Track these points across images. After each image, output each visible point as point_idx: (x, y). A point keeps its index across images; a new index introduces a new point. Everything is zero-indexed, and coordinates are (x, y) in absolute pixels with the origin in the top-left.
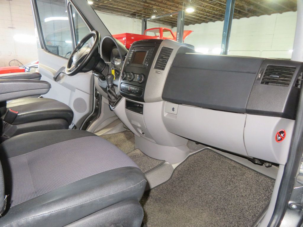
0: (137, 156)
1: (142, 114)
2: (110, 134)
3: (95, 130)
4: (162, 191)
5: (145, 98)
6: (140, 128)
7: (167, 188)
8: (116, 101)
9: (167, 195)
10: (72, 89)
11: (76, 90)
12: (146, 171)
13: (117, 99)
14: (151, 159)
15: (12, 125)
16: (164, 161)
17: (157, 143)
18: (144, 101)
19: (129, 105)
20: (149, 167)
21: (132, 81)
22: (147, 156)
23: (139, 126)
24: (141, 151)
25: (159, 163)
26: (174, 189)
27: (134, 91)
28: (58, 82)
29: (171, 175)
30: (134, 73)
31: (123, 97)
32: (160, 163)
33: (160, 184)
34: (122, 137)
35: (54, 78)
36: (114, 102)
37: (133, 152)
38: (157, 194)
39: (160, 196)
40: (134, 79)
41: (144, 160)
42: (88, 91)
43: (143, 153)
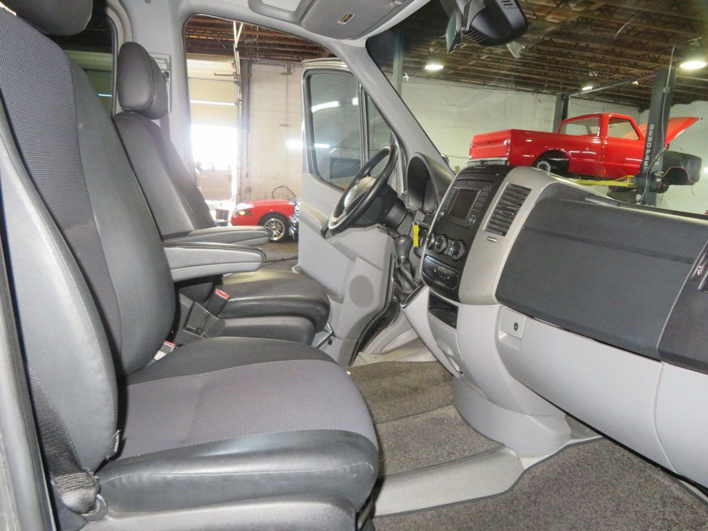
0: (446, 422)
1: (455, 327)
3: (383, 348)
4: (481, 513)
5: (461, 294)
6: (453, 358)
7: (495, 510)
8: (411, 292)
9: (489, 525)
10: (352, 256)
11: (358, 259)
12: (453, 458)
13: (413, 287)
14: (475, 434)
15: (217, 319)
16: (502, 445)
17: (489, 399)
18: (457, 300)
19: (434, 304)
20: (464, 451)
21: (442, 253)
22: (469, 425)
23: (450, 352)
24: (459, 413)
25: (489, 448)
26: (511, 517)
27: (445, 275)
28: (329, 240)
29: (513, 483)
30: (448, 236)
31: (425, 287)
32: (493, 446)
33: (482, 496)
35: (322, 231)
36: (409, 294)
37: (440, 411)
38: (466, 517)
39: (471, 524)
40: (445, 249)
41: (459, 432)
42: (382, 266)
43: (462, 416)
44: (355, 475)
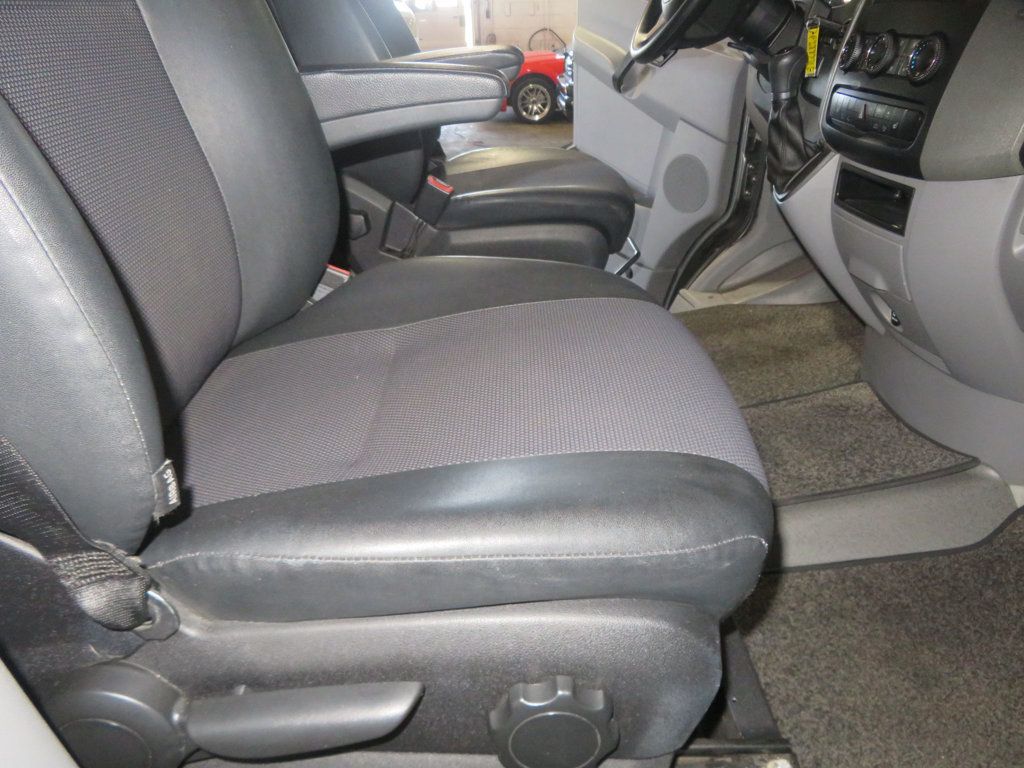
0: (851, 412)
1: (901, 232)
2: (777, 306)
3: (723, 282)
4: (926, 582)
5: (927, 159)
6: (884, 297)
7: (955, 577)
8: (798, 168)
9: (943, 605)
10: (667, 119)
11: (681, 124)
12: (871, 480)
13: (803, 156)
14: (912, 437)
15: (435, 230)
16: (975, 461)
17: (955, 375)
18: (918, 175)
19: (852, 192)
20: (893, 467)
21: (883, 72)
22: (899, 419)
23: (880, 284)
24: (878, 395)
25: (946, 465)
26: (989, 594)
27: (883, 120)
28: (627, 95)
29: (991, 529)
30: (899, 32)
31: (832, 153)
32: (950, 461)
33: (928, 550)
34: (822, 322)
35: (614, 79)
36: (792, 174)
37: (840, 392)
38: (895, 585)
39: (906, 600)
40: (891, 63)
41: (879, 432)
42: (723, 132)
43: (881, 400)
44: (728, 564)
